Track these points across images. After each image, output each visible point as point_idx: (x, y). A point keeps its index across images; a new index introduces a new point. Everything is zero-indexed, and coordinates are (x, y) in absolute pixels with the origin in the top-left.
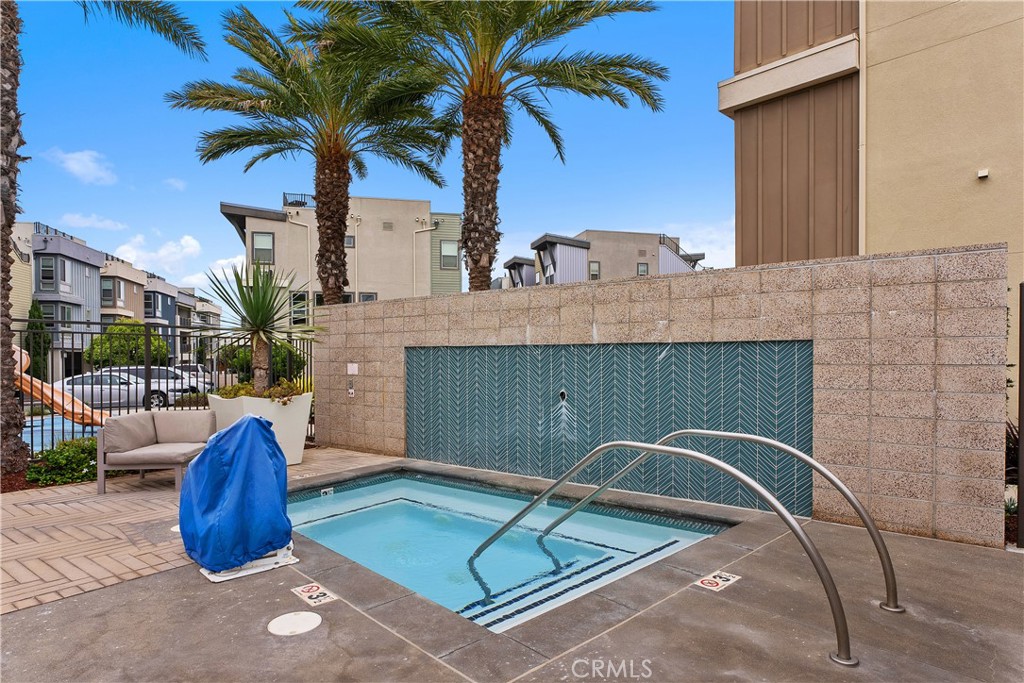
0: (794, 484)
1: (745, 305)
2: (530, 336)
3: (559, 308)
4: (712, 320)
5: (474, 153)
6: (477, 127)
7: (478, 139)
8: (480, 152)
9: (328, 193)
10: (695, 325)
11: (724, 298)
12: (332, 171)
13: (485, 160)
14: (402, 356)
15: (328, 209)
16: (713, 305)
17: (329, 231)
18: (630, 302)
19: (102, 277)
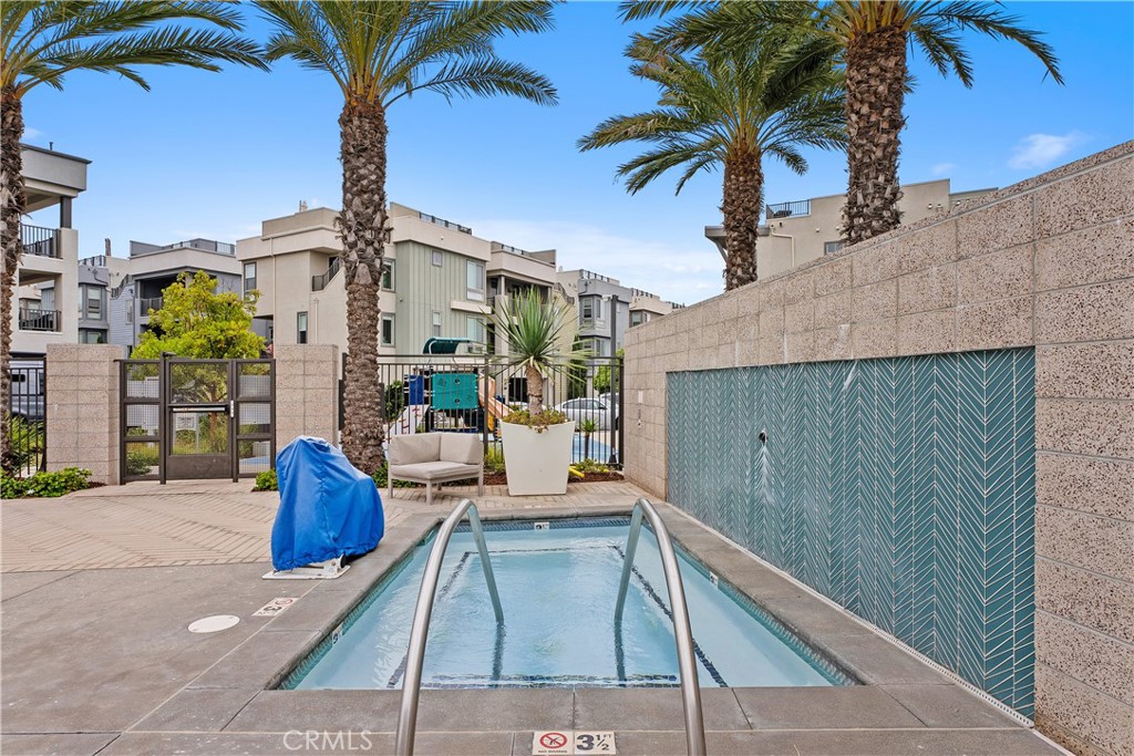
0: (1010, 644)
1: (937, 287)
2: (736, 355)
3: (758, 315)
4: (897, 317)
5: (857, 113)
6: (860, 78)
7: (861, 93)
8: (865, 109)
9: (733, 201)
10: (878, 329)
11: (910, 276)
12: (737, 176)
13: (873, 118)
14: (663, 382)
15: (734, 218)
16: (898, 290)
17: (735, 243)
18: (815, 298)
19: (631, 312)
